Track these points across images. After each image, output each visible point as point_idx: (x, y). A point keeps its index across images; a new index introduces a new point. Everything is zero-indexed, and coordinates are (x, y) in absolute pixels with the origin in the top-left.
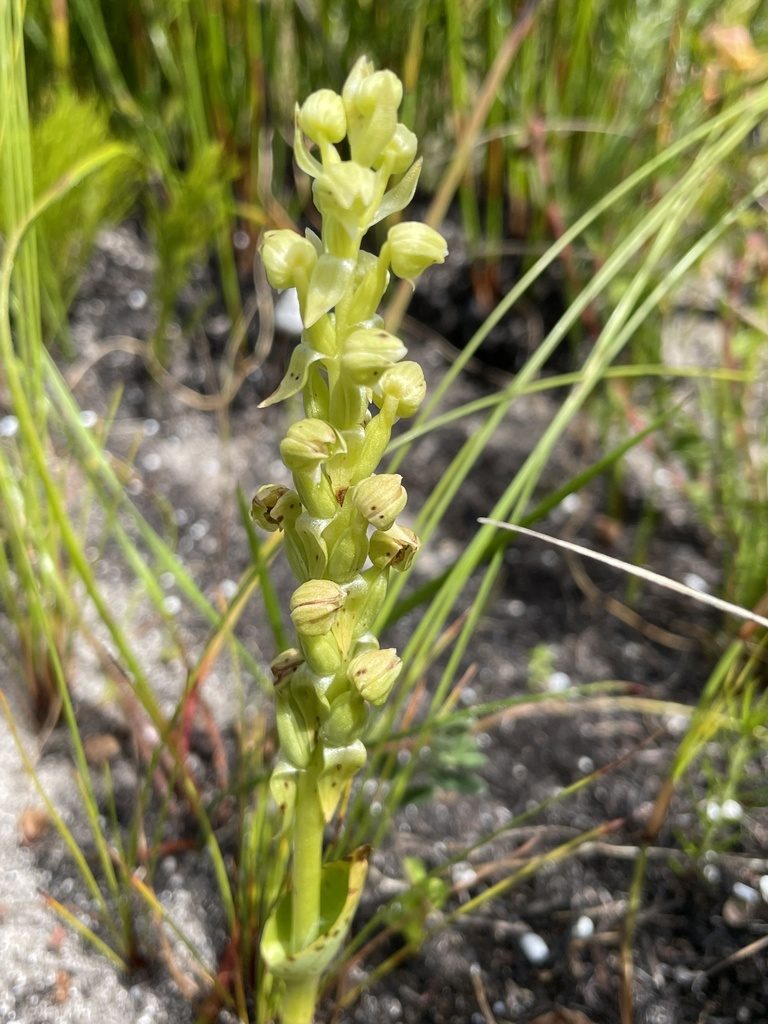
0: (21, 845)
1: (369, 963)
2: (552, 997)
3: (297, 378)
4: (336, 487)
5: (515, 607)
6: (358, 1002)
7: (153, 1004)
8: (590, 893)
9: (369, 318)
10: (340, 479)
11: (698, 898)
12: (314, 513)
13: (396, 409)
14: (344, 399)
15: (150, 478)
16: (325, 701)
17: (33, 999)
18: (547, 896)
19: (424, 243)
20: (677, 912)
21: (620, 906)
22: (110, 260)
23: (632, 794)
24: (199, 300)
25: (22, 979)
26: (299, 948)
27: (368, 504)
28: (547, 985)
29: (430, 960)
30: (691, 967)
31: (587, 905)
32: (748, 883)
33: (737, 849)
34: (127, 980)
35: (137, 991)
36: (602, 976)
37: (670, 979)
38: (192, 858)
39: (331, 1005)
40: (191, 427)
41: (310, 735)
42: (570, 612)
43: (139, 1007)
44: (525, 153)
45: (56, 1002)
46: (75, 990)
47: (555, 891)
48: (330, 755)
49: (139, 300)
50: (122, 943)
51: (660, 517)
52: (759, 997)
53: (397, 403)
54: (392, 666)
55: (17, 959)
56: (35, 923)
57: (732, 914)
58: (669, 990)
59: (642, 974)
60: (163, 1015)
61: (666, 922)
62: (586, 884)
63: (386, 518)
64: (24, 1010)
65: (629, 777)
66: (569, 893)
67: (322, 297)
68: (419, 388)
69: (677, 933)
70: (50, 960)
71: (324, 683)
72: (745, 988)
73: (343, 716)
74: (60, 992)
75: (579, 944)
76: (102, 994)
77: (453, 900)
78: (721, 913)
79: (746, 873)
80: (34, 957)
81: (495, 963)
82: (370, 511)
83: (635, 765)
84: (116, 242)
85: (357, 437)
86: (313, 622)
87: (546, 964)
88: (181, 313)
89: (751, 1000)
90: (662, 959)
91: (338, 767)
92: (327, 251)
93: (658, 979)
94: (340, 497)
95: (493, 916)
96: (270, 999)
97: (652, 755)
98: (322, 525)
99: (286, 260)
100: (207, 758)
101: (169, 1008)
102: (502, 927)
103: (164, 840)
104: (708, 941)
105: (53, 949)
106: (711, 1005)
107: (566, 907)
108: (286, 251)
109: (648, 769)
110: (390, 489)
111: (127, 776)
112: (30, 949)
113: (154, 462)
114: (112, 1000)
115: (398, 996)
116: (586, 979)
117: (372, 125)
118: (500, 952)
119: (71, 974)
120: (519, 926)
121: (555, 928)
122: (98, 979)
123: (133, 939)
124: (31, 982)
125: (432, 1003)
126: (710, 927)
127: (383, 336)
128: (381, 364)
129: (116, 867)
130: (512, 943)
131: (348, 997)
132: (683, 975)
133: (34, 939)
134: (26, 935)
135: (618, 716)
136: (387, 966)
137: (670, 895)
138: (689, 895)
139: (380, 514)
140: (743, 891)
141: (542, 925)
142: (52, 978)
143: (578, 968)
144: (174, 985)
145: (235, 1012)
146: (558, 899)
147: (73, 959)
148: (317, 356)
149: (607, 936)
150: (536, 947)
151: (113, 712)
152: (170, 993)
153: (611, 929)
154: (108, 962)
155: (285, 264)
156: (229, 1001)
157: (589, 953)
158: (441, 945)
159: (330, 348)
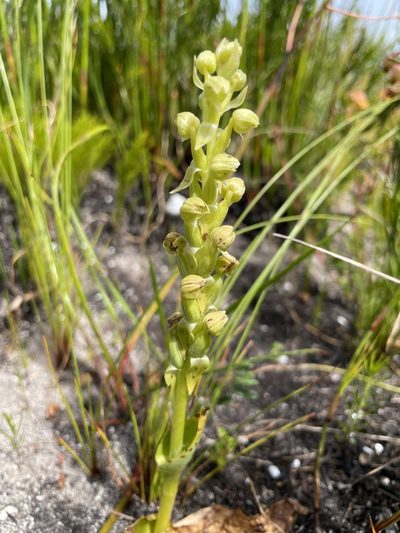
0: (47, 419)
1: (200, 475)
2: (282, 494)
4: (202, 233)
5: (264, 328)
6: (195, 492)
7: (102, 491)
8: (299, 449)
11: (347, 452)
12: (192, 244)
13: (231, 197)
14: (209, 189)
15: (111, 271)
16: (192, 335)
17: (49, 486)
18: (280, 449)
20: (338, 458)
21: (313, 455)
22: (99, 184)
23: (317, 406)
24: (134, 201)
25: (44, 477)
26: (173, 457)
27: (218, 238)
28: (280, 488)
29: (227, 476)
30: (345, 482)
31: (297, 454)
32: (369, 446)
33: (364, 431)
34: (91, 479)
35: (95, 484)
36: (305, 485)
37: (335, 488)
38: (122, 428)
39: (183, 494)
40: (129, 250)
41: (184, 352)
42: (288, 330)
43: (96, 491)
44: (272, 141)
45: (59, 488)
46: (67, 483)
47: (283, 447)
48: (193, 361)
49: (109, 199)
50: (90, 463)
51: (325, 294)
52: (376, 496)
53: (232, 194)
54: (223, 318)
55: (42, 468)
56: (51, 453)
57: (363, 460)
58: (335, 493)
59: (323, 485)
60: (106, 496)
61: (333, 462)
62: (297, 445)
63: (226, 244)
64: (44, 491)
65: (315, 400)
66: (290, 448)
69: (338, 467)
70: (57, 469)
71: (192, 326)
72: (370, 492)
73: (200, 342)
74: (61, 483)
75: (294, 471)
76: (79, 485)
77: (238, 448)
78: (358, 459)
79: (369, 442)
80: (50, 468)
81: (257, 478)
82: (218, 241)
83: (317, 394)
84: (102, 177)
86: (190, 292)
87: (279, 479)
88: (127, 205)
89: (372, 497)
90: (331, 479)
91: (196, 368)
93: (330, 487)
94: (204, 237)
95: (256, 457)
96: (156, 488)
97: (325, 390)
98: (195, 250)
100: (130, 385)
101: (109, 493)
102: (260, 461)
103: (110, 419)
104: (352, 471)
105: (59, 465)
106: (354, 500)
107: (289, 454)
108: (187, 119)
109: (324, 396)
110: (228, 232)
111: (95, 391)
112: (48, 465)
113: (113, 263)
114: (84, 488)
115: (213, 491)
116: (298, 486)
118: (258, 473)
119: (66, 476)
120: (267, 462)
121: (284, 463)
122: (78, 479)
123: (95, 461)
124: (48, 479)
125: (228, 494)
126: (353, 465)
128: (228, 169)
129: (90, 428)
130: (264, 469)
131: (190, 490)
132: (341, 486)
133: (50, 460)
134: (47, 458)
135: (310, 373)
136: (209, 475)
137: (334, 451)
138: (343, 452)
139: (223, 242)
140: (367, 450)
141: (277, 462)
142: (57, 477)
143: (294, 482)
144: (112, 482)
145: (139, 495)
146: (285, 451)
147: (67, 469)
148: (198, 170)
149: (306, 468)
150: (275, 471)
151: (91, 364)
152: (110, 486)
153: (308, 465)
154: (83, 471)
156: (137, 489)
157: (298, 476)
158: (232, 469)
159: (203, 166)
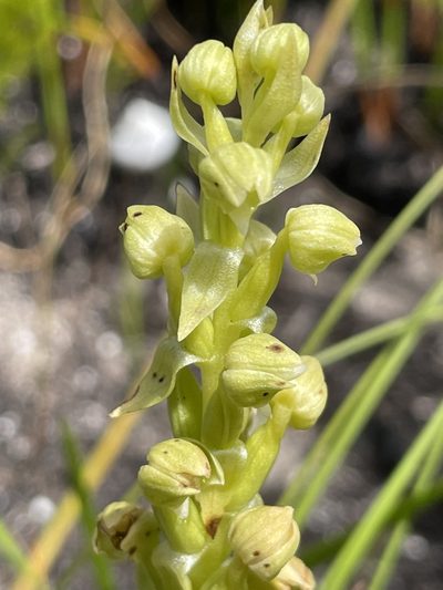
3: (161, 380)
4: (206, 515)
9: (257, 315)
10: (212, 506)
12: (177, 547)
13: (287, 421)
14: (223, 415)
19: (332, 235)
27: (249, 548)
53: (289, 414)
63: (272, 566)
67: (200, 295)
68: (318, 397)
82: (252, 556)
85: (235, 458)
92: (206, 237)
94: (212, 528)
98: (188, 562)
99: (155, 248)
108: (156, 238)
110: (280, 528)
117: (270, 93)
127: (277, 348)
128: (273, 385)
139: (265, 562)
148: (189, 360)
155: (153, 254)
159: (206, 349)
